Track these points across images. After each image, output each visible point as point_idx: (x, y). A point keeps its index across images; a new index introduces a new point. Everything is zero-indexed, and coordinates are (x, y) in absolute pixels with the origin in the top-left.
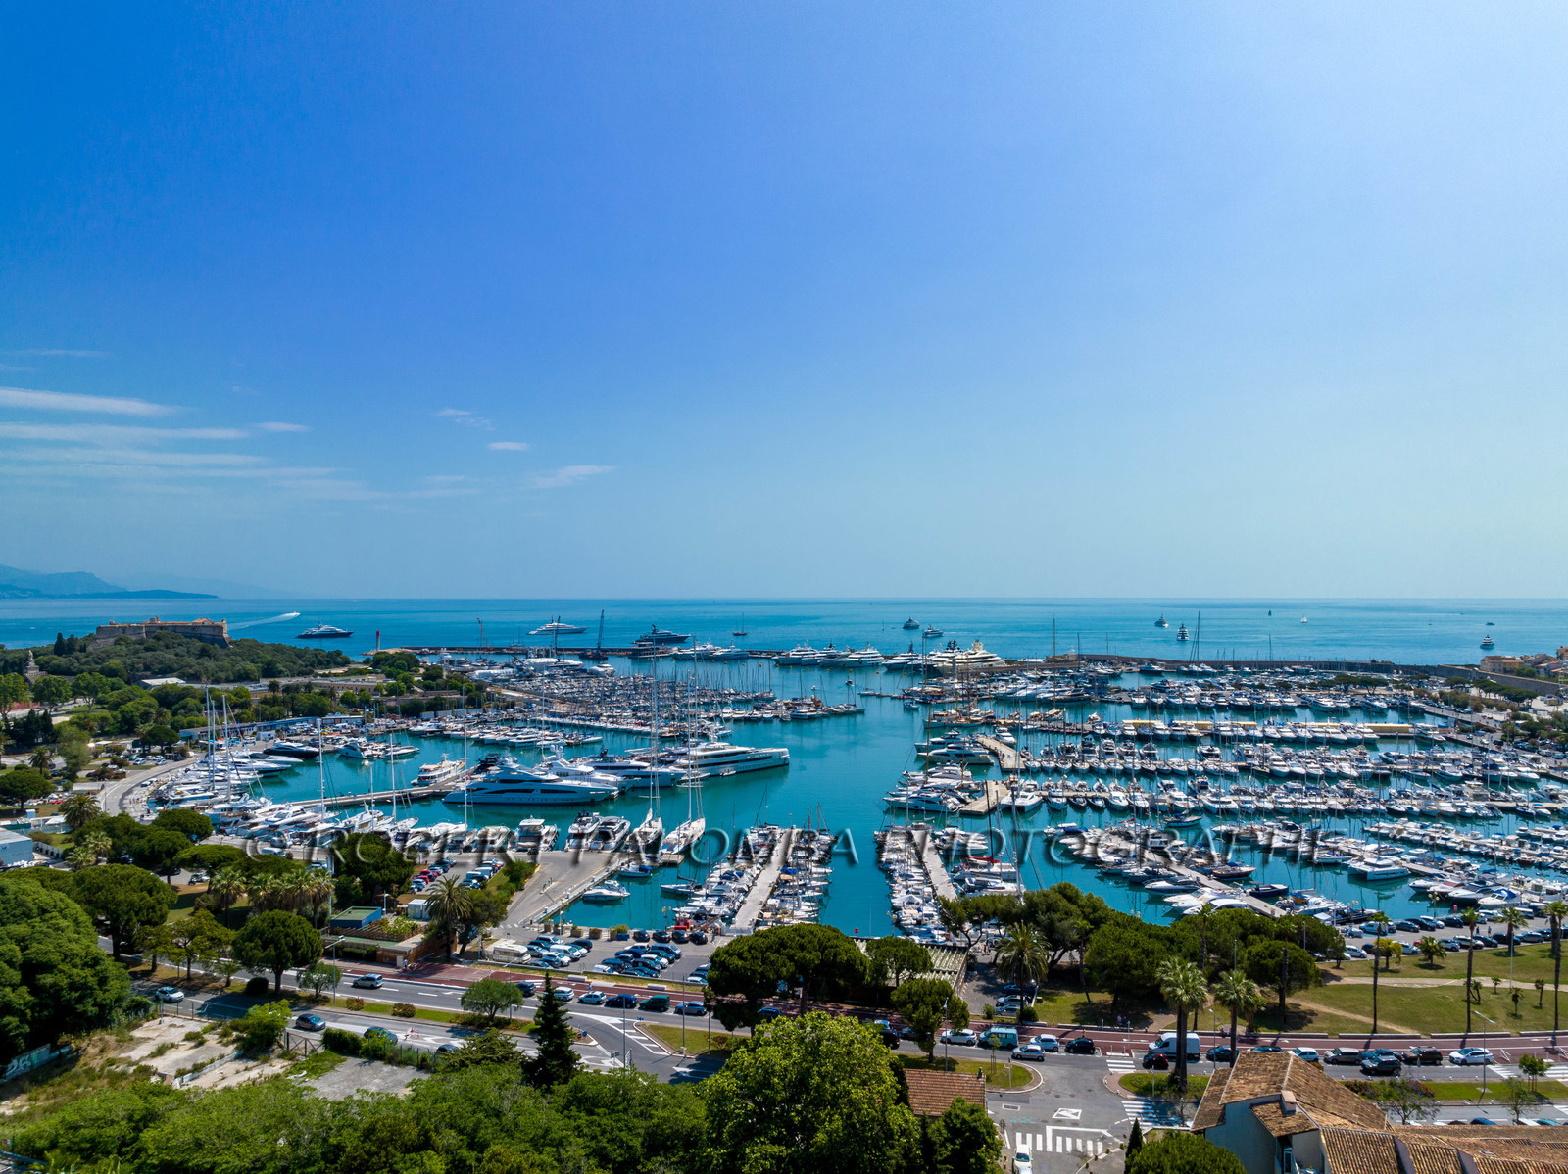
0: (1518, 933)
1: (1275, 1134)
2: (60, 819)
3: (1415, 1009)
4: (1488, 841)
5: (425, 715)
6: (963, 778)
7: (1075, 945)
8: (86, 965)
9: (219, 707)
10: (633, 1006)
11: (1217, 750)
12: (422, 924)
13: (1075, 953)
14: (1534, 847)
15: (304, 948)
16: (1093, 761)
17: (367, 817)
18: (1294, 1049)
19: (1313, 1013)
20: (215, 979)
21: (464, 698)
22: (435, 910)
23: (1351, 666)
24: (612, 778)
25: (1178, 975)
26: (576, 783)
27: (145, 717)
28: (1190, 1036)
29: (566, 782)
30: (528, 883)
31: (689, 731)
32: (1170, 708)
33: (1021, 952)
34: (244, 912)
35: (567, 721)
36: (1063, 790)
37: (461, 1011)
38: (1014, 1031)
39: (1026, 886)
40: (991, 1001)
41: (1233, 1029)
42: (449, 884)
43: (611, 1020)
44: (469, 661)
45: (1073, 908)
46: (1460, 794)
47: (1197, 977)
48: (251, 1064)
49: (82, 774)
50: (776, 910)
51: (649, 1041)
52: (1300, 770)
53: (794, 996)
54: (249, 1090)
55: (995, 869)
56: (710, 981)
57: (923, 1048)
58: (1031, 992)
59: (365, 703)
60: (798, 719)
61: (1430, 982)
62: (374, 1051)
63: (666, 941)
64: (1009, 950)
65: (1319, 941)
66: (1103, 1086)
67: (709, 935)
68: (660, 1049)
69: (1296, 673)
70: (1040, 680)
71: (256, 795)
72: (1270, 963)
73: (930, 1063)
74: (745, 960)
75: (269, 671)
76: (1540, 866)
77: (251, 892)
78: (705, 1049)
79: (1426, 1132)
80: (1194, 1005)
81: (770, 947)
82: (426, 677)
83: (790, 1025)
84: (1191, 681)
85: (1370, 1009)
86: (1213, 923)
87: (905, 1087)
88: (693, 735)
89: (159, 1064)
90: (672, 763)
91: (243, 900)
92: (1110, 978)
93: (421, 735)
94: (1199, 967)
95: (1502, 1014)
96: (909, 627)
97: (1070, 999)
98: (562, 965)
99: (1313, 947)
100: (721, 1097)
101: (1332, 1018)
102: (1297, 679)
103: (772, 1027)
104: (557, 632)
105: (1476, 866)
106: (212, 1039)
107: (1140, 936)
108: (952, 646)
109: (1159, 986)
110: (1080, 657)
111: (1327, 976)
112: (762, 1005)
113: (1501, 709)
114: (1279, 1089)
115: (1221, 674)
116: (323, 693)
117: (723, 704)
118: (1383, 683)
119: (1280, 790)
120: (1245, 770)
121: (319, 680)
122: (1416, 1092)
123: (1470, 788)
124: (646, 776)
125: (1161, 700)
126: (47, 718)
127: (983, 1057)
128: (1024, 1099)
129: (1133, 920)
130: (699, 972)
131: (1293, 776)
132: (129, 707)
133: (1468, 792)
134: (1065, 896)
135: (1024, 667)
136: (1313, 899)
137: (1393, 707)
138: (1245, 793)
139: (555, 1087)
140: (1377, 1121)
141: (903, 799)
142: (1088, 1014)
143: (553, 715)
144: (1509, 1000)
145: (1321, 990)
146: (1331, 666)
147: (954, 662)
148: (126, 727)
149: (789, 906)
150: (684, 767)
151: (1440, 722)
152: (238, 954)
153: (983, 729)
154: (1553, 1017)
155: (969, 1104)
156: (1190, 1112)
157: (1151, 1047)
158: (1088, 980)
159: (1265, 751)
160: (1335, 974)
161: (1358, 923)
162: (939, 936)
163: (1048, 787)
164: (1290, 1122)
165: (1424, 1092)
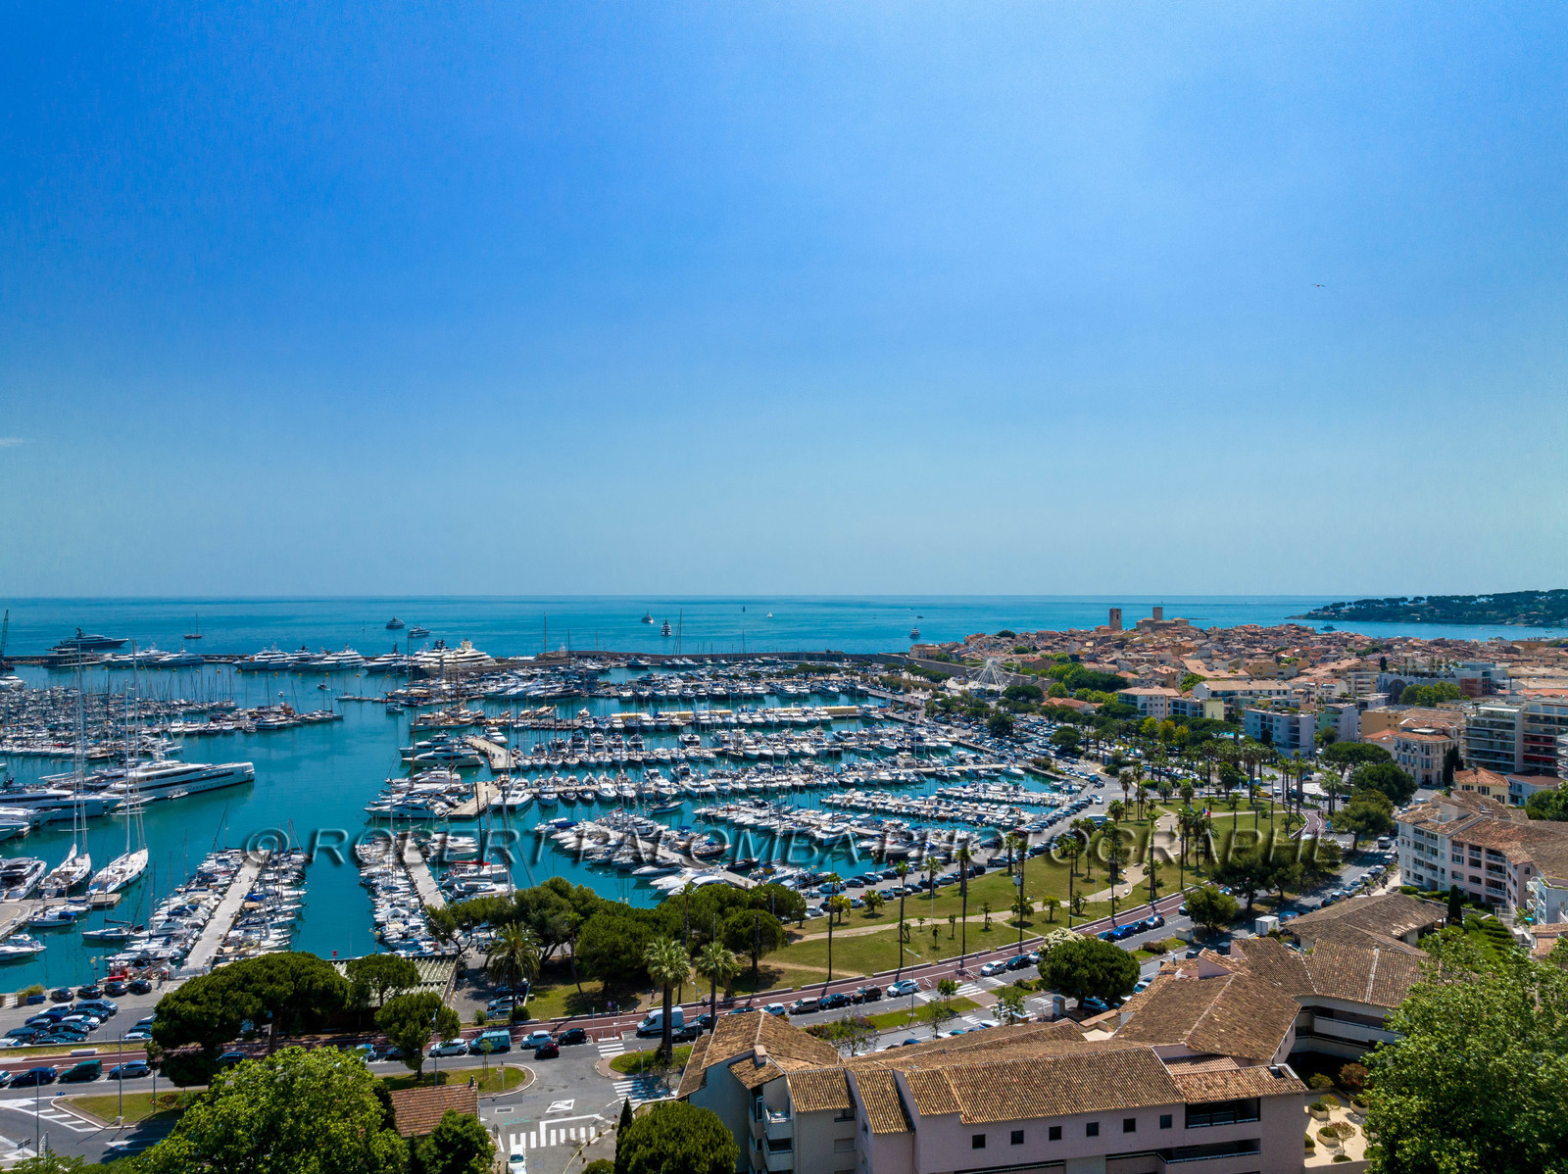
0: (938, 877)
1: (748, 1087)
3: (861, 955)
4: (915, 803)
6: (451, 781)
7: (567, 938)
10: (50, 1080)
11: (697, 738)
13: (567, 947)
14: (948, 804)
16: (583, 756)
18: (764, 1006)
19: (780, 972)
23: (811, 657)
24: (20, 812)
25: (664, 954)
28: (674, 1010)
31: (126, 750)
32: (655, 701)
33: (512, 953)
36: (553, 787)
38: (506, 1033)
39: (517, 886)
40: (482, 1007)
41: (713, 997)
45: (564, 901)
46: (894, 764)
47: (679, 951)
50: (238, 943)
51: (74, 1118)
52: (768, 752)
53: (261, 1035)
55: (485, 871)
56: (156, 1035)
57: (410, 1066)
58: (523, 991)
60: (264, 730)
61: (872, 929)
63: (97, 996)
64: (499, 953)
65: (785, 906)
66: (595, 1073)
67: (154, 982)
69: (766, 663)
70: (531, 678)
72: (745, 931)
73: (420, 1080)
74: (200, 1003)
76: (953, 820)
78: (149, 1113)
79: (871, 1061)
80: (679, 980)
81: (229, 987)
83: (256, 1067)
84: (674, 674)
85: (825, 960)
86: (694, 901)
87: (392, 1110)
88: (132, 754)
90: (103, 788)
92: (600, 965)
94: (683, 945)
95: (925, 948)
96: (392, 626)
97: (562, 992)
99: (780, 912)
101: (795, 973)
102: (766, 669)
103: (234, 1073)
105: (906, 825)
107: (629, 922)
108: (438, 645)
109: (646, 967)
110: (570, 654)
111: (791, 936)
112: (222, 1051)
113: (925, 690)
114: (752, 1045)
115: (701, 667)
117: (171, 717)
118: (835, 670)
119: (752, 771)
120: (722, 755)
122: (862, 1026)
123: (903, 758)
124: (69, 806)
125: (647, 693)
127: (472, 1065)
128: (517, 1100)
129: (622, 906)
130: (141, 1026)
131: (763, 758)
133: (901, 762)
134: (556, 891)
135: (514, 665)
136: (779, 869)
137: (844, 691)
138: (722, 776)
140: (831, 1057)
141: (386, 808)
142: (580, 1005)
144: (930, 935)
145: (786, 949)
146: (795, 656)
147: (441, 663)
149: (254, 937)
150: (120, 792)
151: (880, 703)
153: (473, 730)
154: (963, 944)
155: (461, 1115)
156: (675, 1080)
157: (641, 1025)
158: (579, 971)
159: (739, 735)
160: (797, 932)
161: (816, 884)
162: (427, 947)
163: (538, 784)
164: (762, 1073)
165: (869, 1025)
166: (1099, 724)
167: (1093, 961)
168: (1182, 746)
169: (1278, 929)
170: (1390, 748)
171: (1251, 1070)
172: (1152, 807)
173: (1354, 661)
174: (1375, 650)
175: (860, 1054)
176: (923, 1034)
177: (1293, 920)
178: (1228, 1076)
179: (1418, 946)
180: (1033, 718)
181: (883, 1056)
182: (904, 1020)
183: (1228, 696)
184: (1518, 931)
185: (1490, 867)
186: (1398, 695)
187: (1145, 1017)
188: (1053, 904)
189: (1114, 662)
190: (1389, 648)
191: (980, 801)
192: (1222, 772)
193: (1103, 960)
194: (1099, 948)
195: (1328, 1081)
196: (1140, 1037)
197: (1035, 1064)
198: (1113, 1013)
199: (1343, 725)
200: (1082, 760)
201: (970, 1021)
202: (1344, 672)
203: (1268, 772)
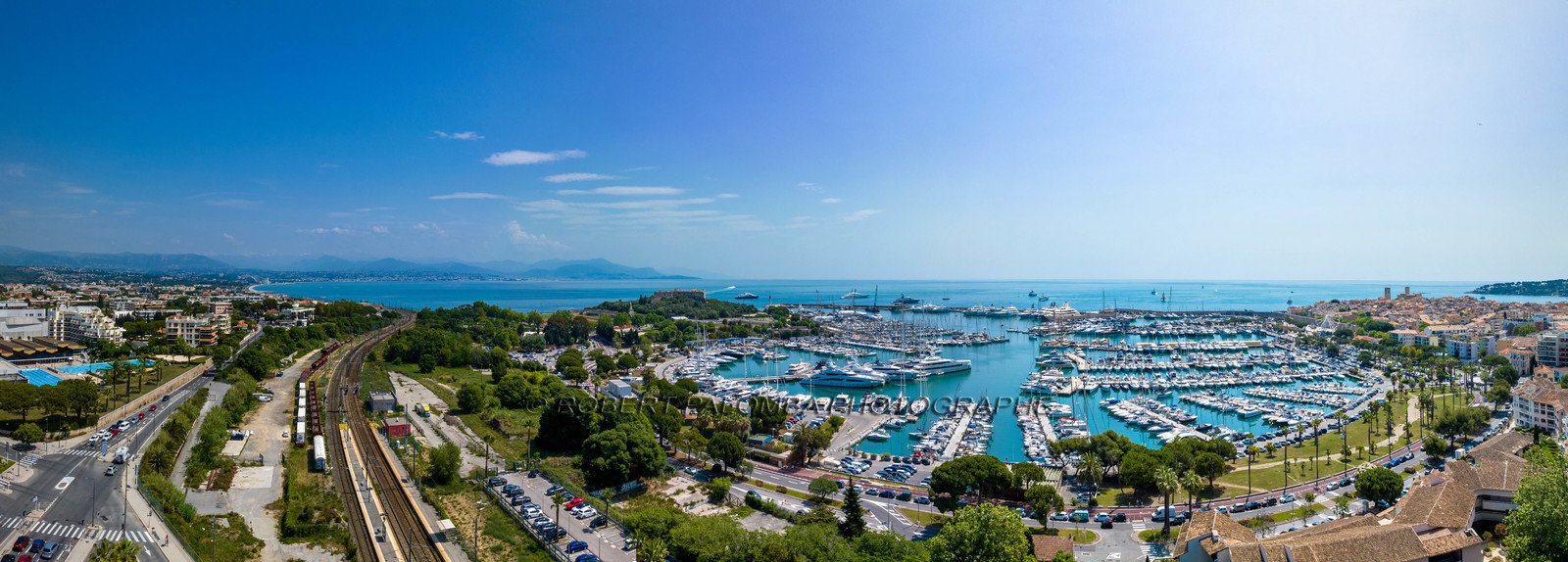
0: (1303, 436)
1: (1210, 554)
2: (641, 379)
3: (1265, 479)
4: (1290, 393)
5: (792, 339)
6: (1059, 375)
7: (1116, 463)
8: (650, 446)
9: (702, 331)
10: (893, 497)
11: (1180, 357)
12: (790, 446)
13: (1116, 467)
14: (1308, 394)
15: (737, 452)
16: (1122, 365)
17: (765, 389)
18: (1217, 506)
19: (1224, 488)
20: (699, 462)
21: (810, 330)
22: (796, 439)
23: (1237, 313)
24: (882, 375)
25: (1165, 475)
26: (864, 376)
27: (673, 334)
28: (1170, 506)
29: (859, 376)
30: (841, 428)
31: (920, 350)
32: (1158, 336)
33: (1089, 469)
34: (712, 430)
35: (859, 344)
36: (1109, 380)
37: (808, 493)
38: (1087, 512)
39: (1092, 433)
40: (1075, 496)
41: (1190, 501)
42: (803, 426)
43: (881, 504)
44: (813, 312)
45: (1114, 443)
46: (1280, 372)
47: (1172, 474)
48: (714, 506)
49: (649, 359)
50: (965, 448)
51: (902, 516)
52: (1216, 365)
53: (975, 495)
54: (713, 519)
55: (1076, 424)
56: (932, 485)
57: (1042, 524)
58: (1094, 490)
59: (765, 331)
60: (976, 345)
61: (1271, 464)
62: (769, 510)
63: (908, 462)
64: (1083, 467)
65: (1225, 451)
66: (1131, 539)
67: (931, 460)
68: (906, 522)
69: (1214, 317)
70: (1097, 323)
71: (717, 375)
72: (1205, 464)
73: (1045, 532)
74: (949, 474)
75: (723, 315)
76: (1310, 403)
77: (715, 422)
78: (929, 522)
79: (1272, 539)
80: (1172, 490)
81: (961, 467)
82: (792, 319)
83: (973, 510)
84: (1168, 322)
85: (1247, 482)
86: (1179, 446)
87: (1033, 545)
88: (922, 352)
89: (676, 498)
90: (912, 367)
91: (711, 425)
92: (1133, 479)
93: (789, 349)
94: (1174, 470)
95: (1298, 476)
96: (1031, 295)
97: (1114, 492)
98: (857, 473)
99: (1223, 454)
100: (938, 550)
101: (1232, 489)
102: (1214, 319)
103: (963, 511)
104: (855, 297)
105: (1287, 406)
106: (698, 491)
107: (1146, 456)
108: (1053, 305)
109: (1156, 481)
110: (1116, 310)
111: (1230, 468)
112: (958, 498)
113: (1295, 332)
114: (1211, 529)
115: (1181, 318)
116: (746, 326)
117: (937, 336)
118: (1250, 321)
119: (1208, 376)
120: (1192, 366)
121: (744, 320)
122: (1267, 520)
123: (1284, 369)
124: (899, 374)
125: (1154, 332)
126: (636, 333)
127: (1070, 527)
128: (1092, 549)
129: (1143, 448)
130: (926, 481)
131: (1213, 368)
132: (666, 329)
133: (1283, 371)
134: (1110, 436)
135: (1089, 316)
136: (1222, 430)
137: (1254, 333)
138: (1193, 378)
139: (854, 538)
140: (1252, 538)
141: (1029, 387)
142: (1123, 500)
143: (853, 340)
144: (1300, 468)
145: (1227, 476)
146: (1229, 313)
147: (1054, 313)
148: (665, 339)
149: (971, 445)
150: (918, 369)
151: (1272, 339)
152: (709, 451)
153: (1069, 349)
154: (1316, 472)
155: (1065, 553)
156: (1172, 547)
157: (1154, 514)
158: (1122, 482)
159: (1201, 356)
160: (1233, 466)
161: (1242, 439)
162: (1048, 461)
163: (1101, 379)
164: (1216, 546)
165: (1270, 520)
166: (1381, 349)
167: (1381, 480)
168: (1419, 360)
169: (1465, 455)
170: (1508, 358)
171: (1457, 534)
172: (1406, 394)
173: (1494, 314)
174: (1502, 309)
175: (1266, 536)
176: (1298, 525)
177: (1472, 449)
178: (1447, 538)
179: (1523, 457)
180: (1348, 347)
181: (1279, 538)
182: (1288, 517)
183: (1440, 334)
184: (1560, 444)
185: (1549, 414)
186: (1512, 331)
187: (1407, 510)
188: (1361, 449)
189: (1387, 316)
190: (1507, 307)
191: (1323, 392)
192: (1438, 373)
193: (1386, 479)
194: (1384, 472)
195: (1490, 535)
196: (1405, 521)
197: (1356, 540)
198: (1392, 508)
199: (1489, 346)
200: (1372, 369)
201: (1322, 517)
202: (1489, 320)
203: (1458, 372)
